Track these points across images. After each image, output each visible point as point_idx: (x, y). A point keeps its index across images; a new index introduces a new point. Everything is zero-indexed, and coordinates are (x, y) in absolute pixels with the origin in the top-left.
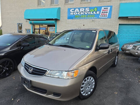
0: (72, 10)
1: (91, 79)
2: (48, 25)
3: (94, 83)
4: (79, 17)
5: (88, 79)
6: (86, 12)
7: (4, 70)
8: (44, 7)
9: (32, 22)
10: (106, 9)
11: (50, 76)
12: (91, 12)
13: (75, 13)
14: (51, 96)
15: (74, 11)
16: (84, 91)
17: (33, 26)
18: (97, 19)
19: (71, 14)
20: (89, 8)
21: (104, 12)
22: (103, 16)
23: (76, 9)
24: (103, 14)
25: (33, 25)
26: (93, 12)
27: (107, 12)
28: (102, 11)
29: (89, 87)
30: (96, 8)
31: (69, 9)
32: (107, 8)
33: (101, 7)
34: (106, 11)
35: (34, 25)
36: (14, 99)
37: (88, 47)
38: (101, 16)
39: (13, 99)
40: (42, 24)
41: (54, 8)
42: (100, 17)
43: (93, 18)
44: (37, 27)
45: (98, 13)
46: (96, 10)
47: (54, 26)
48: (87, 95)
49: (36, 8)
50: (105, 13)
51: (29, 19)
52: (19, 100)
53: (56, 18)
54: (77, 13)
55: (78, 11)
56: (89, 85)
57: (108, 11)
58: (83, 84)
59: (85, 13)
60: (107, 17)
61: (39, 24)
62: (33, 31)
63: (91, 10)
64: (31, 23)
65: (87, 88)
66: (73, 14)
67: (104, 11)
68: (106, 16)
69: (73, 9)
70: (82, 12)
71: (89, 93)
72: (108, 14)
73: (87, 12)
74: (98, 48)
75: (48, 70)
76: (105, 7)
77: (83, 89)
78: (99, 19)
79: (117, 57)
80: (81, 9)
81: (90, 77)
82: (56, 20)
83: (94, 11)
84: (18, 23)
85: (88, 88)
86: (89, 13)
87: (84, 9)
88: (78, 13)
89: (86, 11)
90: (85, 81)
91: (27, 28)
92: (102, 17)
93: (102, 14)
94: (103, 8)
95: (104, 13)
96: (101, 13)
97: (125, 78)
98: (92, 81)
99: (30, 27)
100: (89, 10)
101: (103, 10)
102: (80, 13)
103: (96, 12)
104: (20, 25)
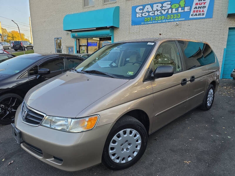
0: (140, 10)
2: (100, 38)
4: (153, 19)
6: (165, 10)
8: (93, 9)
9: (76, 34)
10: (202, 1)
12: (174, 11)
13: (145, 14)
14: (50, 161)
15: (143, 9)
16: (116, 155)
17: (77, 41)
18: (187, 22)
19: (137, 16)
20: (169, 3)
21: (197, 6)
22: (196, 15)
23: (147, 7)
24: (197, 11)
25: (78, 39)
26: (177, 9)
27: (205, 7)
28: (194, 6)
29: (129, 147)
30: (184, 1)
31: (134, 8)
34: (203, 5)
35: (79, 40)
36: (6, 159)
37: (131, 73)
38: (192, 15)
39: (3, 160)
40: (92, 37)
41: (109, 8)
42: (191, 17)
43: (177, 21)
44: (84, 42)
45: (187, 9)
46: (182, 5)
47: (109, 39)
48: (124, 161)
49: (81, 10)
50: (201, 10)
51: (71, 31)
52: (12, 161)
53: (112, 25)
54: (147, 14)
55: (150, 9)
56: (129, 144)
57: (207, 5)
58: (114, 142)
59: (163, 11)
60: (204, 16)
61: (87, 38)
62: (78, 50)
63: (173, 6)
64: (74, 37)
65: (125, 150)
66: (142, 15)
67: (199, 5)
68: (203, 14)
69: (142, 7)
70: (157, 10)
71: (130, 159)
72: (205, 10)
73: (166, 11)
74: (152, 75)
77: (115, 150)
78: (189, 21)
79: (211, 91)
80: (155, 6)
82: (113, 28)
83: (180, 6)
84: (55, 38)
85: (127, 149)
86: (170, 12)
87: (160, 5)
88: (150, 14)
89: (164, 8)
91: (69, 45)
92: (196, 17)
93: (194, 11)
95: (199, 9)
96: (193, 10)
98: (136, 138)
99: (73, 43)
100: (170, 6)
101: (197, 4)
102: (154, 13)
103: (183, 9)
104: (59, 41)
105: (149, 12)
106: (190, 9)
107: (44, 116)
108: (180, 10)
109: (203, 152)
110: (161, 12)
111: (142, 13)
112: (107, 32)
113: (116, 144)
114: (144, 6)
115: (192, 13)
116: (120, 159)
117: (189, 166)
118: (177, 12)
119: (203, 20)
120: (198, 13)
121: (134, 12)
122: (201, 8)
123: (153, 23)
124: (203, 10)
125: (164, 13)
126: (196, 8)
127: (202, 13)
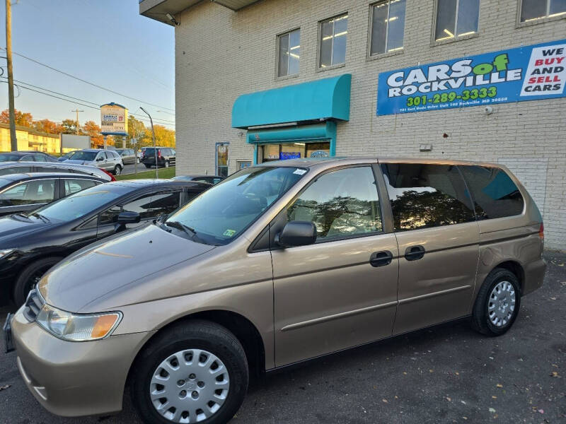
0: (397, 80)
2: (307, 144)
4: (427, 101)
6: (456, 79)
9: (257, 135)
10: (554, 56)
12: (480, 80)
13: (410, 90)
15: (404, 79)
17: (260, 149)
18: (512, 105)
19: (391, 95)
20: (468, 62)
21: (541, 68)
22: (538, 88)
23: (413, 73)
24: (540, 80)
25: (261, 145)
26: (487, 76)
27: (562, 69)
28: (531, 67)
30: (505, 56)
31: (384, 77)
32: (559, 51)
33: (528, 51)
34: (555, 65)
35: (263, 147)
38: (526, 90)
40: (290, 142)
42: (523, 93)
43: (489, 104)
44: (273, 152)
45: (512, 75)
46: (501, 67)
47: (326, 145)
49: (272, 86)
50: (552, 76)
51: (245, 128)
53: (330, 115)
54: (414, 89)
55: (421, 78)
59: (452, 82)
60: (560, 91)
61: (280, 142)
63: (477, 70)
64: (252, 141)
66: (401, 92)
67: (544, 66)
68: (557, 87)
69: (401, 74)
70: (439, 80)
72: (562, 76)
73: (461, 81)
76: (546, 49)
78: (520, 105)
80: (432, 70)
82: (333, 123)
83: (495, 69)
84: (217, 144)
87: (445, 68)
88: (422, 89)
89: (454, 75)
91: (241, 158)
92: (537, 93)
93: (532, 80)
94: (537, 54)
95: (546, 74)
96: (528, 76)
99: (250, 154)
100: (469, 70)
101: (538, 62)
102: (431, 87)
103: (503, 74)
104: (222, 150)
105: (417, 84)
106: (523, 75)
108: (495, 78)
110: (447, 85)
111: (402, 87)
112: (322, 129)
114: (407, 72)
115: (525, 84)
118: (487, 82)
119: (557, 101)
120: (542, 85)
121: (384, 88)
122: (550, 71)
123: (427, 110)
124: (556, 77)
125: (454, 85)
126: (537, 71)
127: (553, 84)
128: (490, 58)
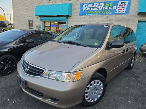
0: (85, 6)
1: (98, 83)
2: (59, 22)
3: (102, 88)
4: (93, 13)
5: (95, 83)
7: (6, 68)
8: (55, 3)
9: (43, 19)
10: (124, 4)
11: (47, 77)
12: (106, 8)
13: (88, 9)
14: (48, 101)
15: (87, 6)
16: (89, 97)
17: (44, 23)
18: (113, 15)
19: (83, 10)
20: (104, 3)
21: (120, 6)
22: (119, 12)
23: (90, 4)
24: (120, 9)
25: (44, 22)
26: (108, 7)
27: (125, 7)
28: (118, 6)
29: (96, 92)
30: (112, 3)
31: (82, 5)
32: (125, 3)
33: (118, 2)
34: (124, 6)
35: (45, 22)
36: (10, 99)
37: (97, 44)
38: (117, 12)
39: (8, 100)
40: (53, 21)
41: (66, 4)
42: (116, 13)
43: (108, 15)
44: (48, 24)
45: (114, 8)
46: (111, 5)
47: (65, 23)
48: (92, 101)
49: (48, 4)
50: (123, 9)
51: (40, 16)
52: (15, 101)
53: (67, 14)
54: (90, 9)
55: (92, 6)
56: (96, 90)
57: (126, 6)
58: (88, 88)
59: (99, 8)
60: (124, 13)
61: (50, 21)
62: (44, 29)
63: (106, 5)
64: (42, 20)
65: (94, 94)
66: (86, 10)
67: (121, 6)
68: (124, 12)
69: (86, 5)
70: (96, 7)
71: (96, 99)
72: (125, 9)
73: (102, 8)
74: (110, 46)
75: (45, 70)
76: (122, 2)
77: (88, 94)
80: (95, 4)
81: (97, 81)
82: (68, 16)
85: (95, 93)
86: (104, 9)
87: (98, 4)
88: (92, 9)
89: (100, 6)
90: (91, 85)
91: (38, 25)
92: (119, 13)
93: (118, 10)
94: (120, 3)
95: (121, 8)
96: (117, 8)
97: (142, 84)
98: (100, 86)
99: (41, 24)
100: (104, 5)
101: (120, 5)
102: (94, 9)
103: (112, 7)
104: (31, 22)
106: (116, 8)
107: (44, 71)
108: (110, 7)
109: (137, 95)
110: (98, 9)
111: (86, 8)
112: (64, 18)
113: (89, 90)
114: (88, 4)
115: (117, 10)
116: (90, 99)
117: (131, 104)
118: (108, 9)
119: (123, 15)
120: (120, 11)
121: (81, 7)
122: (122, 8)
123: (93, 15)
124: (124, 9)
125: (100, 9)
126: (119, 7)
127: (123, 11)
128: (109, 3)
